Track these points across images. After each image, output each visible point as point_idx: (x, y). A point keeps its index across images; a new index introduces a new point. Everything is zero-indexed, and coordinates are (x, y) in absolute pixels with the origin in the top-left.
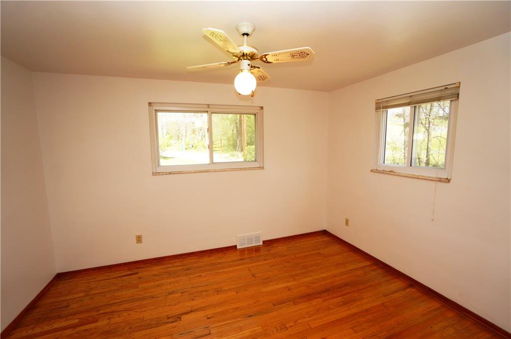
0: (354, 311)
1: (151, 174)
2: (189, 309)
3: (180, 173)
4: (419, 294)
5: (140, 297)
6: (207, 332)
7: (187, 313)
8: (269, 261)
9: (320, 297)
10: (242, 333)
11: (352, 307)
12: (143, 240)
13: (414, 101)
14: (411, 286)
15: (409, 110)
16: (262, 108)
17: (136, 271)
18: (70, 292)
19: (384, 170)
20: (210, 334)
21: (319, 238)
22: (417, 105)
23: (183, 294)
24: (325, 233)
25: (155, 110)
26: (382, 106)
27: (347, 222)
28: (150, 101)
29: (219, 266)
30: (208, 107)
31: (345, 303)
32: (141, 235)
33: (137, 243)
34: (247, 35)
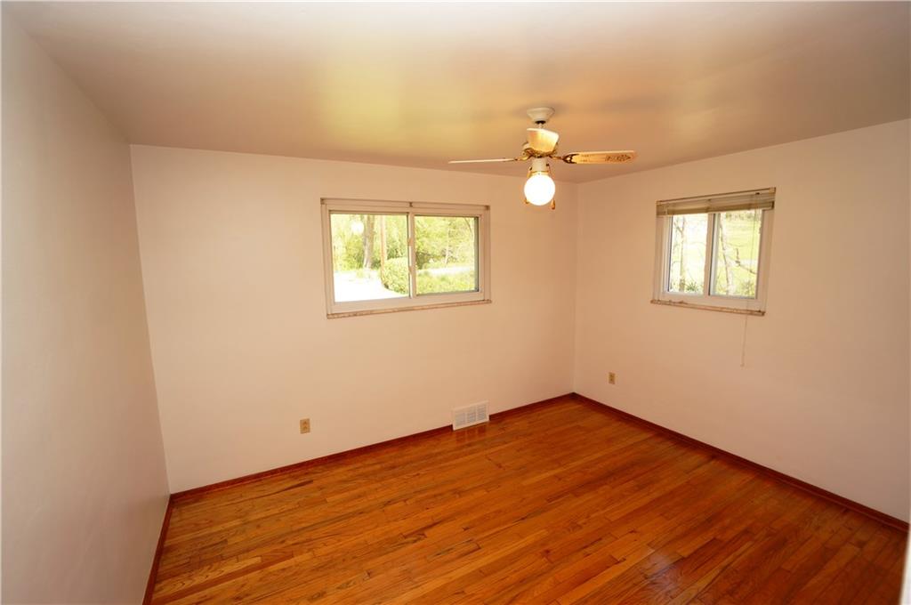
0: (656, 495)
1: (326, 318)
2: (429, 522)
3: (371, 313)
4: (725, 467)
5: (338, 515)
6: (473, 546)
7: (431, 526)
8: (512, 444)
9: (606, 484)
10: (523, 541)
11: (651, 491)
12: (311, 427)
13: (714, 207)
14: (713, 457)
15: (707, 218)
16: (487, 208)
17: (307, 478)
18: (211, 521)
19: (670, 301)
20: (480, 548)
21: (566, 405)
22: (717, 213)
23: (408, 502)
24: (574, 397)
25: (330, 211)
26: (667, 209)
27: (612, 378)
28: (323, 197)
29: (439, 458)
30: (411, 206)
31: (640, 488)
32: (308, 420)
33: (302, 433)
34: (543, 122)
